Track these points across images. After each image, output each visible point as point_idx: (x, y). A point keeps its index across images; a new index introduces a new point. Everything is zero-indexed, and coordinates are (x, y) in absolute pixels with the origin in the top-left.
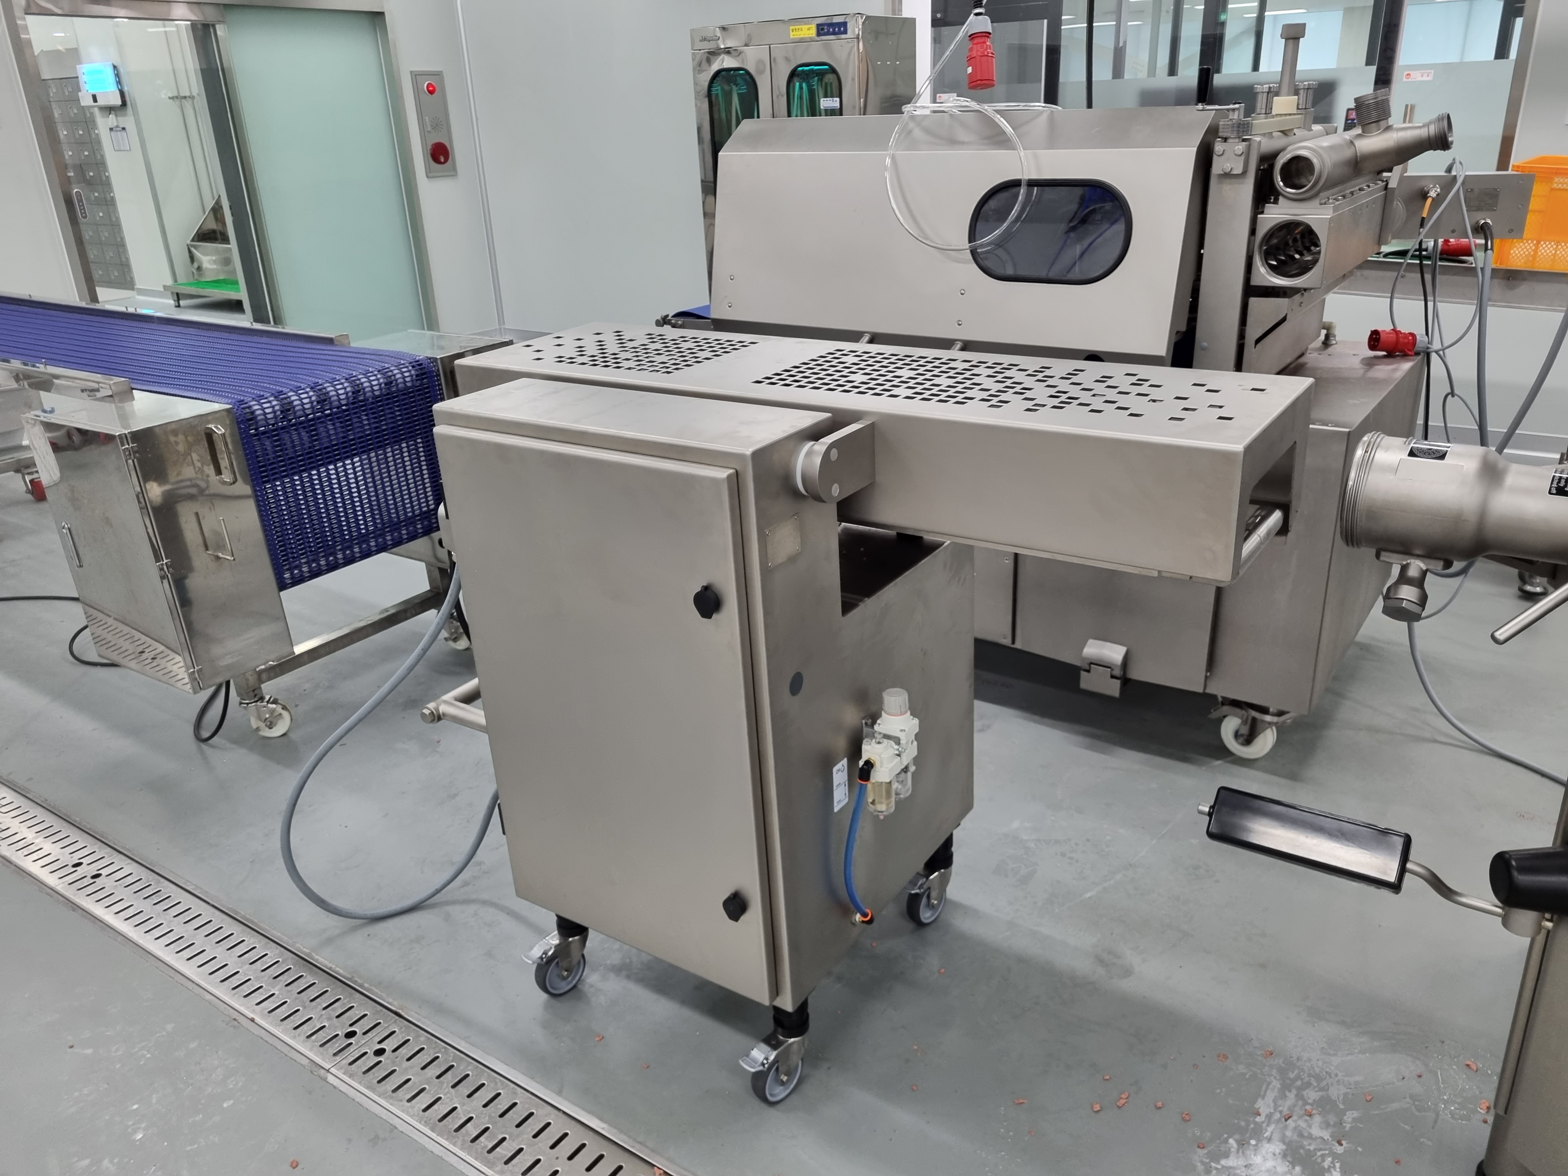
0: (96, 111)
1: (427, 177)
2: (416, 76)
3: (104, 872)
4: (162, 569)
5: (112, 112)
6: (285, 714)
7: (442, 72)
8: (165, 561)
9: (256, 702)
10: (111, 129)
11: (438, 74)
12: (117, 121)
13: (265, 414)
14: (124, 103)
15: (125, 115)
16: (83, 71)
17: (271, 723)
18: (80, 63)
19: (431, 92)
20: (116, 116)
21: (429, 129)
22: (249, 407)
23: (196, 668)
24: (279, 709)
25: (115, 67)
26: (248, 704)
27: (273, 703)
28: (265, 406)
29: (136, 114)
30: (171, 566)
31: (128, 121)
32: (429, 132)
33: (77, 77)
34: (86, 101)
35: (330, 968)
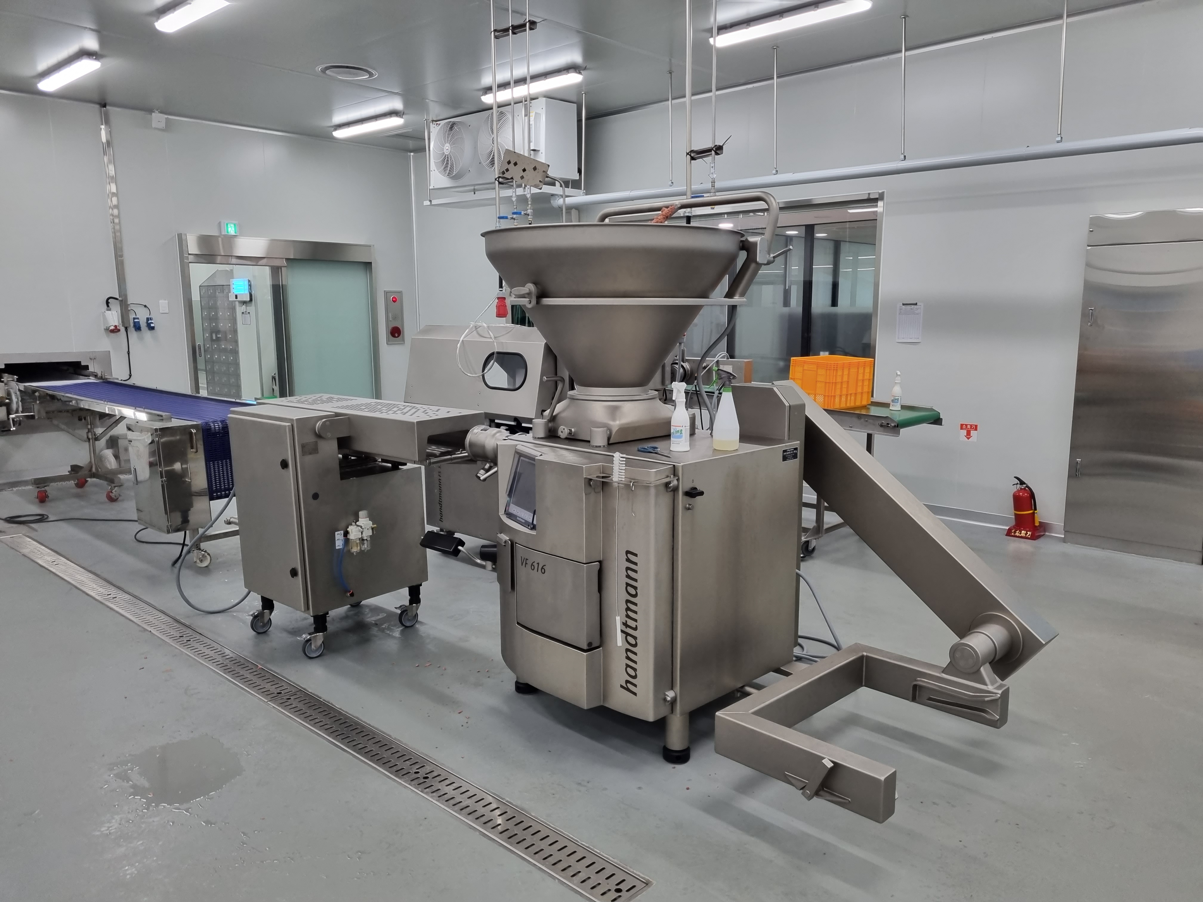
0: (237, 303)
1: (387, 344)
2: (386, 293)
3: (117, 597)
4: (162, 482)
5: (245, 304)
6: (208, 557)
7: (402, 291)
8: (164, 479)
9: (197, 550)
10: (243, 313)
11: (400, 293)
12: (246, 309)
13: (215, 428)
14: (251, 300)
15: (251, 306)
16: (233, 282)
17: (202, 560)
18: (233, 278)
19: (394, 301)
20: (246, 306)
21: (391, 320)
22: (209, 425)
23: (170, 524)
24: (206, 554)
25: (249, 281)
26: (193, 550)
27: (204, 552)
28: (216, 425)
29: (256, 306)
30: (166, 481)
31: (251, 309)
32: (391, 321)
33: (230, 285)
34: (232, 298)
35: (185, 623)
